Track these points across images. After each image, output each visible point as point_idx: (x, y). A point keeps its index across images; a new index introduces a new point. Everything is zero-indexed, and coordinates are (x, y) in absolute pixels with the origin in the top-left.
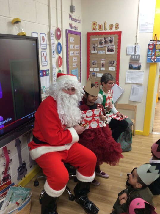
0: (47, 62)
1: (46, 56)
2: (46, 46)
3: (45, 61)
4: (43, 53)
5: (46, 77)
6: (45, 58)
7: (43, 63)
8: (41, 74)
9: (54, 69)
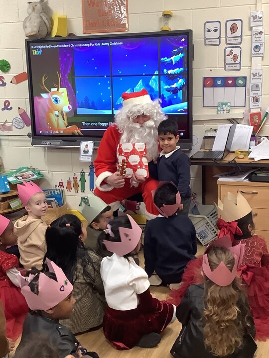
0: (240, 63)
1: (238, 54)
2: (239, 38)
3: (233, 62)
4: (231, 51)
5: (234, 88)
6: (235, 57)
7: (227, 66)
8: (219, 83)
9: (256, 77)
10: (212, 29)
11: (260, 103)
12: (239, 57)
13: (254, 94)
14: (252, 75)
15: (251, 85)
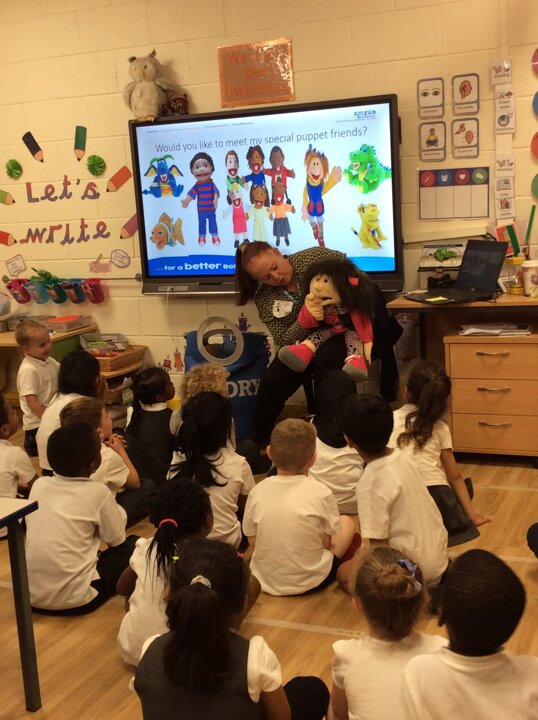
0: (477, 145)
1: (474, 130)
2: (475, 105)
3: (466, 144)
4: (462, 126)
5: (469, 187)
6: (469, 137)
7: (456, 150)
8: (445, 178)
9: (504, 167)
10: (431, 92)
11: (512, 211)
12: (475, 135)
13: (502, 195)
14: (497, 165)
15: (496, 180)
